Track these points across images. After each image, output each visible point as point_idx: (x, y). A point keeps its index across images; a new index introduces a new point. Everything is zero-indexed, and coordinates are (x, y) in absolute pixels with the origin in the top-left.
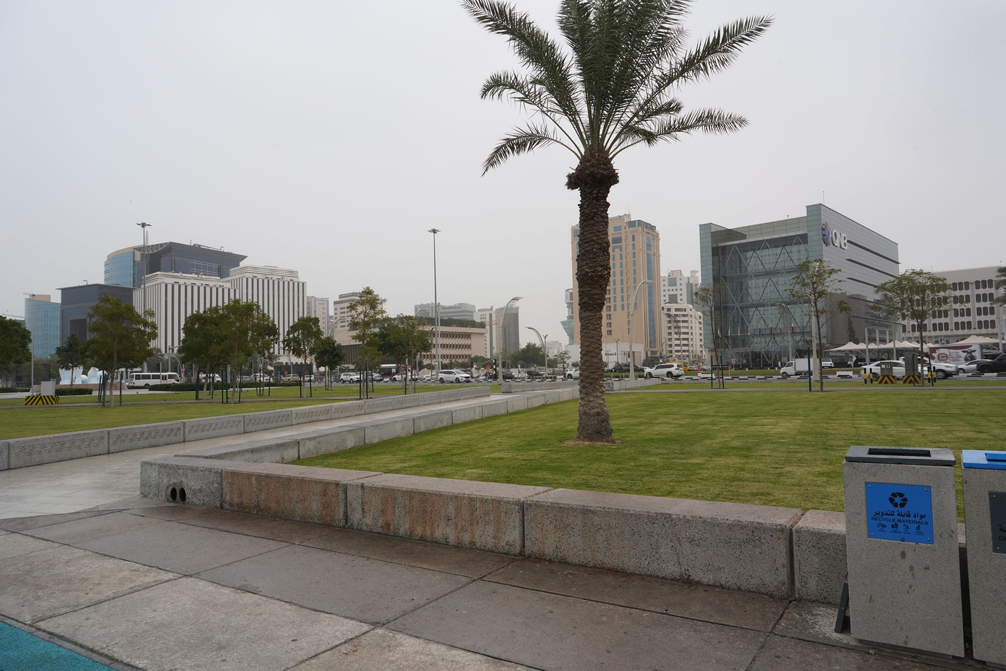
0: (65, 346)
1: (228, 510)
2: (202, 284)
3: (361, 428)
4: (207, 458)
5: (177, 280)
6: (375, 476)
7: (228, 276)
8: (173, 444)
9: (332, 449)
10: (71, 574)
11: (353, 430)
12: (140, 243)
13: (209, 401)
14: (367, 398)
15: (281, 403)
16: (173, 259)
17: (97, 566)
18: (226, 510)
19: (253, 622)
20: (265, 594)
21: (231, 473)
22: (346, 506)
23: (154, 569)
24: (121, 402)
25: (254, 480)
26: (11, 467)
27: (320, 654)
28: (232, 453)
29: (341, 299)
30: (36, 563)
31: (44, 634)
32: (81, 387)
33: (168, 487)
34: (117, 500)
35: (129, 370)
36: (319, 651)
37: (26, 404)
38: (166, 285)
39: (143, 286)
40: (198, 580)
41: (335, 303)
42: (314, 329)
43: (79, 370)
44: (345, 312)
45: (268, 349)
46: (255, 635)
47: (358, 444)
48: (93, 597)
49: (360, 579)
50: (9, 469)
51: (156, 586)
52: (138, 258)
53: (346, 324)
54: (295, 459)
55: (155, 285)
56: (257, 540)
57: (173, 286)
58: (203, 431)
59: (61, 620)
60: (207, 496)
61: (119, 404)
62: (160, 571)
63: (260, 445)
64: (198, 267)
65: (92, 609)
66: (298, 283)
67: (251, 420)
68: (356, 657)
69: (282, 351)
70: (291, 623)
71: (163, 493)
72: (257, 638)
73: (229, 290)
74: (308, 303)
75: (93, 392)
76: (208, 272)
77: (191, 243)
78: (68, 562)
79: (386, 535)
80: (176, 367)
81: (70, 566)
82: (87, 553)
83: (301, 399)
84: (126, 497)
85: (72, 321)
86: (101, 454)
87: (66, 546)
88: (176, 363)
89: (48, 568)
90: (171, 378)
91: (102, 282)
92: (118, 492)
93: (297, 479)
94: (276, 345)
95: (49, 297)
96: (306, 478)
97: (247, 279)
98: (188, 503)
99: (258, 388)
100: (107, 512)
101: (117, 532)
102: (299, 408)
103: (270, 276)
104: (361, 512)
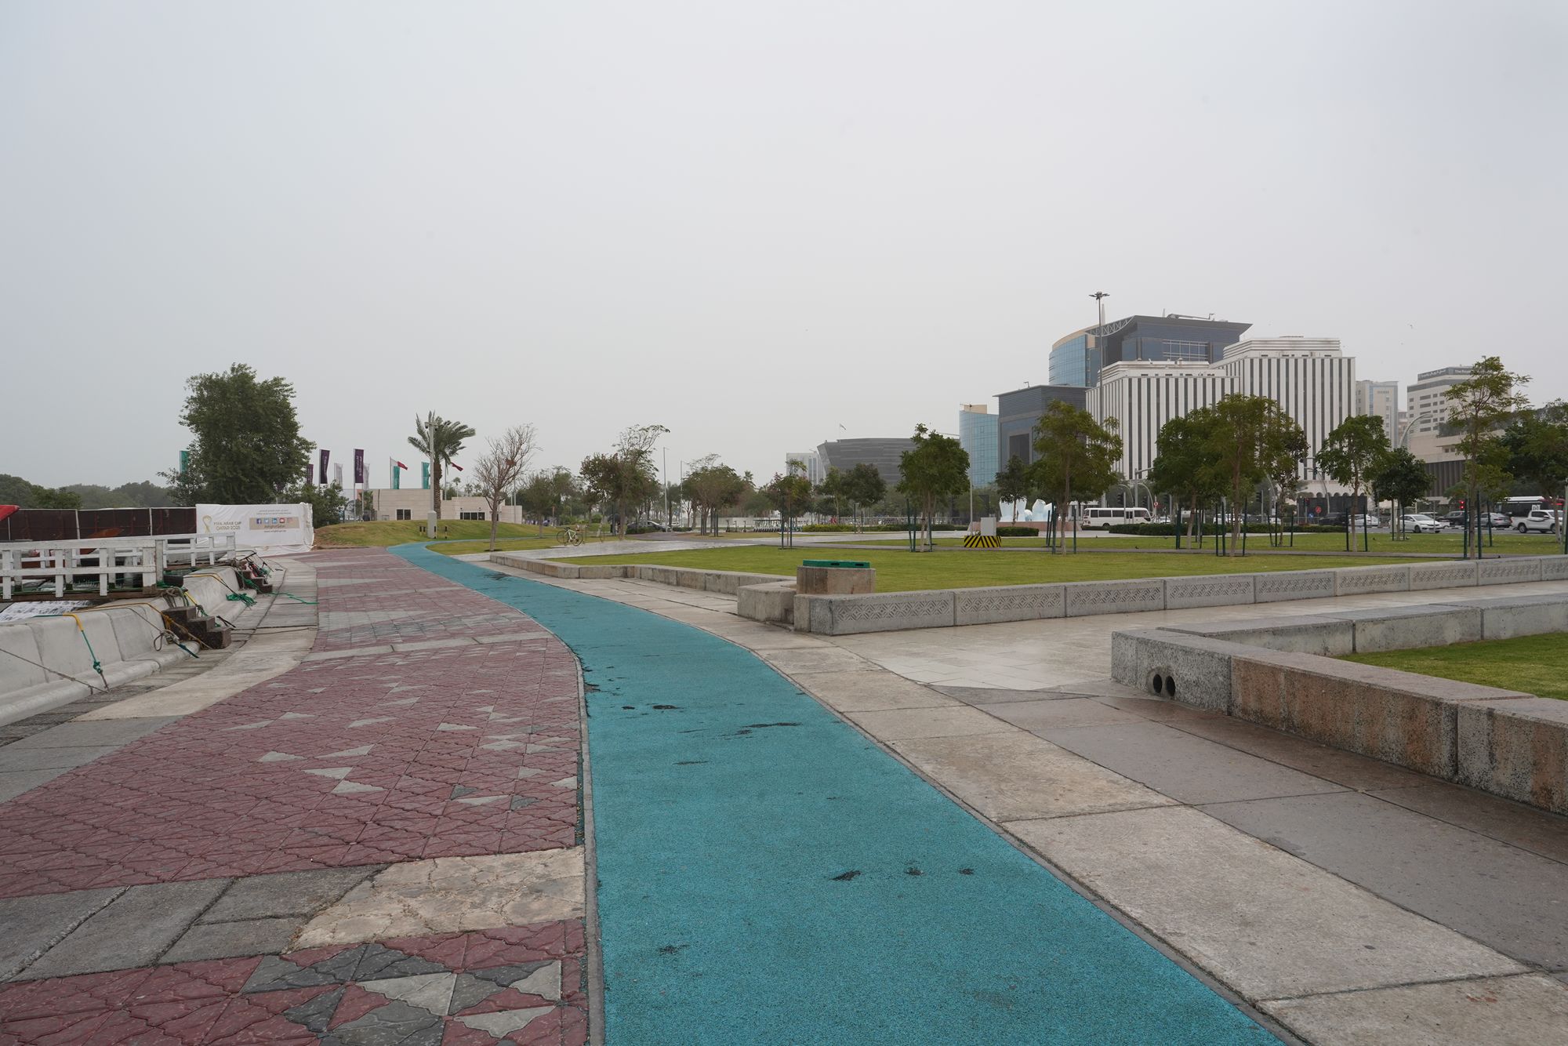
0: (1007, 471)
1: (1240, 718)
2: (1181, 374)
3: (1474, 611)
4: (1204, 636)
5: (1145, 372)
6: (1515, 698)
7: (1221, 358)
8: (1150, 611)
9: (1417, 641)
10: (1036, 771)
11: (1459, 612)
12: (1094, 322)
13: (1196, 551)
14: (1480, 558)
15: (1314, 559)
16: (1139, 341)
17: (1065, 766)
18: (1236, 718)
19: (1294, 898)
20: (1311, 860)
21: (1245, 663)
22: (1455, 743)
23: (1139, 786)
24: (1075, 548)
25: (1282, 678)
26: (958, 624)
27: (1419, 983)
28: (1242, 632)
29: (1423, 382)
30: (995, 747)
31: (1013, 839)
32: (1025, 526)
33: (1149, 673)
34: (1082, 681)
35: (1083, 504)
36: (1419, 980)
37: (965, 546)
38: (1130, 380)
39: (1098, 384)
40: (1202, 814)
41: (1411, 389)
42: (1374, 437)
43: (1022, 503)
44: (1429, 405)
45: (1289, 472)
46: (1300, 920)
47: (1468, 638)
48: (1064, 805)
49: (1492, 877)
50: (955, 626)
51: (1144, 811)
52: (1092, 344)
53: (1432, 425)
54: (1347, 652)
55: (1115, 381)
56: (1289, 772)
57: (1139, 380)
58: (1191, 595)
59: (1030, 826)
60: (1207, 692)
61: (1073, 550)
62: (1147, 789)
63: (1287, 624)
64: (1176, 349)
65: (1064, 821)
66: (1340, 361)
67: (1265, 584)
68: (1496, 1012)
69: (1310, 475)
70: (1360, 917)
71: (1144, 681)
72: (1304, 926)
73: (1223, 380)
74: (1359, 392)
75: (1040, 533)
76: (1191, 355)
77: (1164, 314)
78: (1031, 753)
79: (1541, 809)
80: (1146, 500)
81: (1033, 760)
82: (1052, 746)
83: (1347, 553)
84: (1093, 679)
85: (1012, 438)
86: (1056, 617)
87: (1027, 733)
88: (1145, 493)
89: (1009, 757)
90: (1137, 515)
91: (1047, 383)
92: (1082, 671)
93: (1359, 685)
94: (1301, 466)
95: (985, 407)
96: (1375, 685)
97: (1252, 361)
98: (1178, 700)
99: (1273, 534)
100: (1071, 696)
101: (1086, 725)
102: (1349, 568)
103: (1290, 353)
104: (1487, 759)
